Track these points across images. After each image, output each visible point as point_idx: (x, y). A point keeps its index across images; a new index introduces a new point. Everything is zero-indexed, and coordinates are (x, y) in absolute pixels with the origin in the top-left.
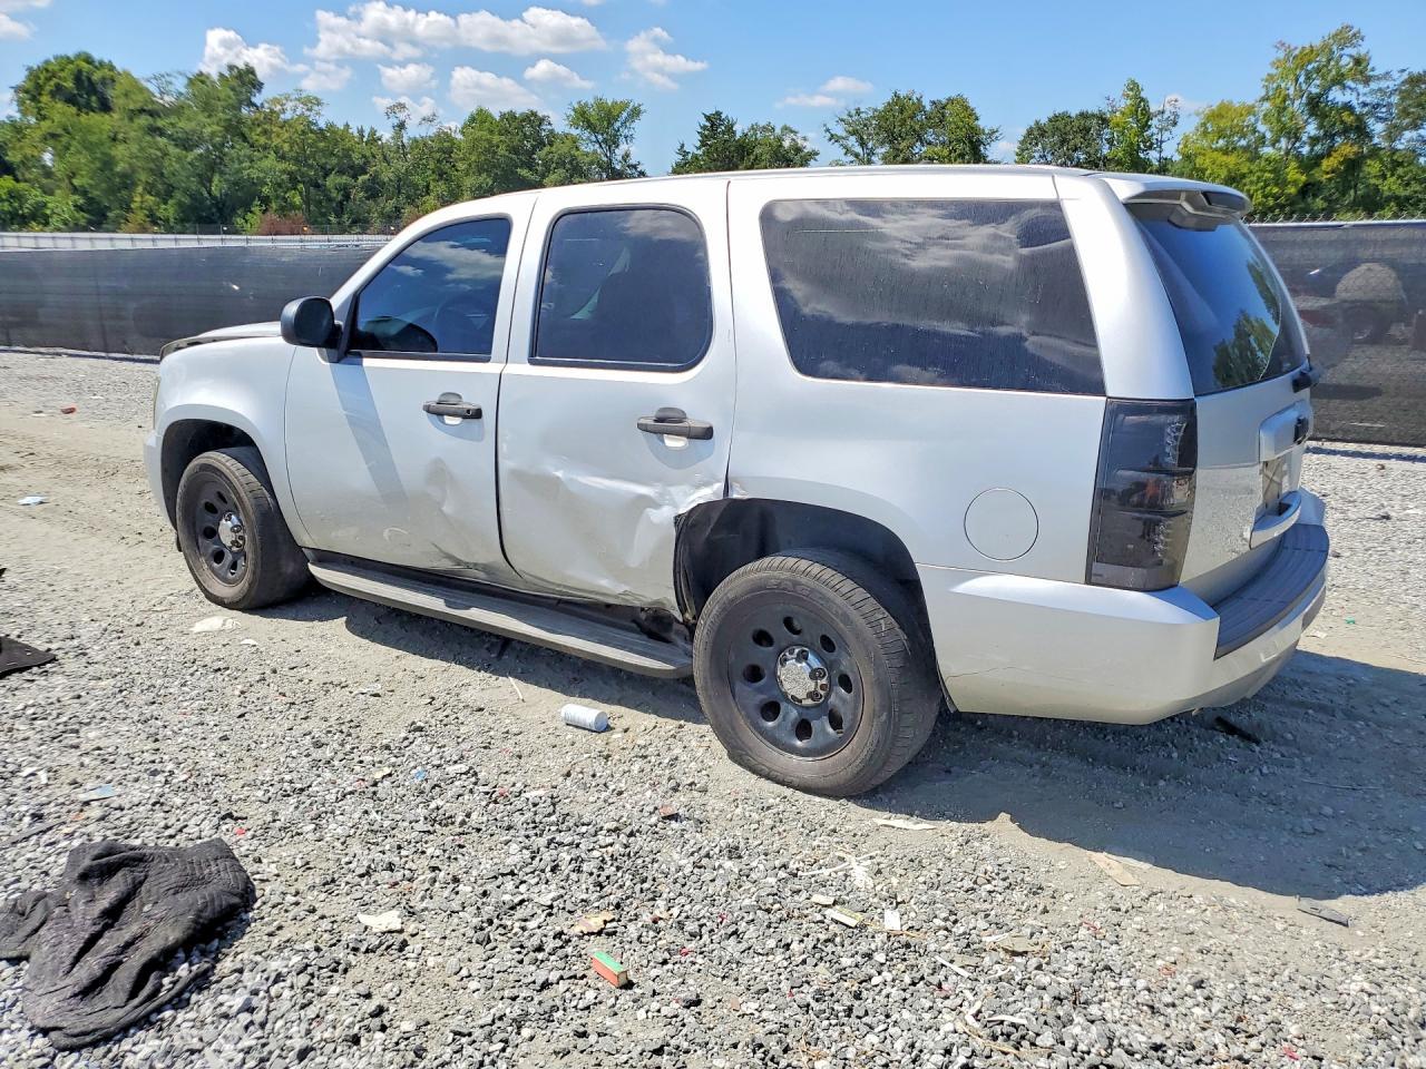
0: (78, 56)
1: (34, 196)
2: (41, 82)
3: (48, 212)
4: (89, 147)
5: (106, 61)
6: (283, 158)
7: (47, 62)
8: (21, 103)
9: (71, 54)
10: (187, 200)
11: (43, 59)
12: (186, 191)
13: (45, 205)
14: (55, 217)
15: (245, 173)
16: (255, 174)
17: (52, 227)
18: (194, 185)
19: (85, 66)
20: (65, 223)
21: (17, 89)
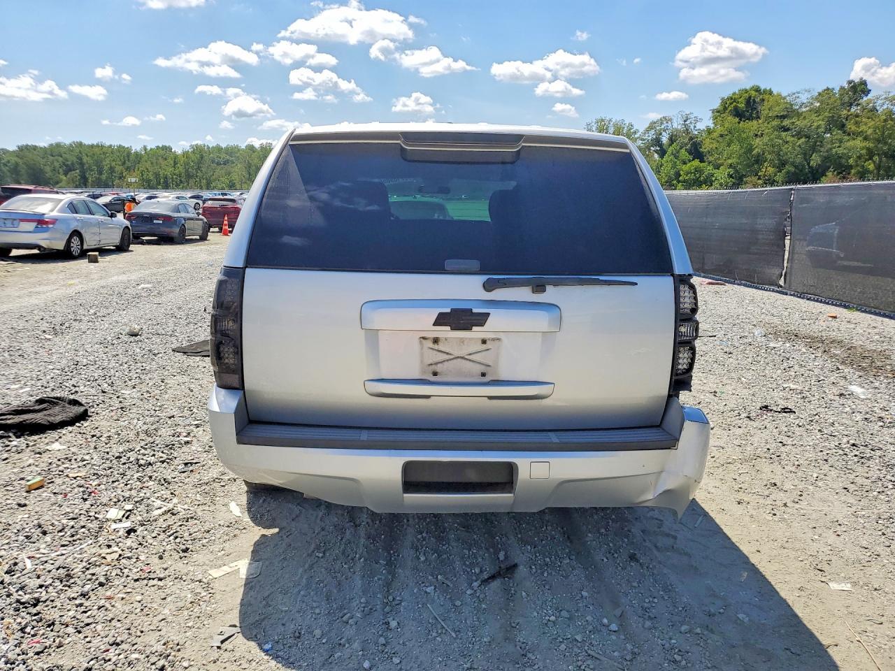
0: (752, 88)
1: (709, 169)
2: (727, 106)
3: (714, 179)
4: (741, 140)
5: (768, 89)
6: (866, 139)
7: (734, 94)
8: (715, 118)
9: (748, 88)
10: (792, 169)
11: (731, 93)
12: (793, 164)
13: (713, 176)
14: (716, 182)
15: (834, 150)
16: (840, 151)
17: (713, 187)
18: (799, 159)
19: (753, 93)
20: (721, 185)
21: (713, 111)
